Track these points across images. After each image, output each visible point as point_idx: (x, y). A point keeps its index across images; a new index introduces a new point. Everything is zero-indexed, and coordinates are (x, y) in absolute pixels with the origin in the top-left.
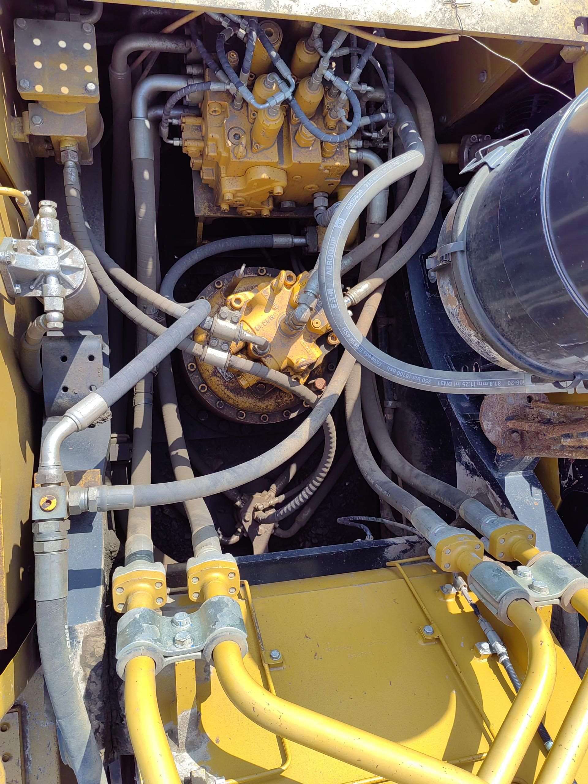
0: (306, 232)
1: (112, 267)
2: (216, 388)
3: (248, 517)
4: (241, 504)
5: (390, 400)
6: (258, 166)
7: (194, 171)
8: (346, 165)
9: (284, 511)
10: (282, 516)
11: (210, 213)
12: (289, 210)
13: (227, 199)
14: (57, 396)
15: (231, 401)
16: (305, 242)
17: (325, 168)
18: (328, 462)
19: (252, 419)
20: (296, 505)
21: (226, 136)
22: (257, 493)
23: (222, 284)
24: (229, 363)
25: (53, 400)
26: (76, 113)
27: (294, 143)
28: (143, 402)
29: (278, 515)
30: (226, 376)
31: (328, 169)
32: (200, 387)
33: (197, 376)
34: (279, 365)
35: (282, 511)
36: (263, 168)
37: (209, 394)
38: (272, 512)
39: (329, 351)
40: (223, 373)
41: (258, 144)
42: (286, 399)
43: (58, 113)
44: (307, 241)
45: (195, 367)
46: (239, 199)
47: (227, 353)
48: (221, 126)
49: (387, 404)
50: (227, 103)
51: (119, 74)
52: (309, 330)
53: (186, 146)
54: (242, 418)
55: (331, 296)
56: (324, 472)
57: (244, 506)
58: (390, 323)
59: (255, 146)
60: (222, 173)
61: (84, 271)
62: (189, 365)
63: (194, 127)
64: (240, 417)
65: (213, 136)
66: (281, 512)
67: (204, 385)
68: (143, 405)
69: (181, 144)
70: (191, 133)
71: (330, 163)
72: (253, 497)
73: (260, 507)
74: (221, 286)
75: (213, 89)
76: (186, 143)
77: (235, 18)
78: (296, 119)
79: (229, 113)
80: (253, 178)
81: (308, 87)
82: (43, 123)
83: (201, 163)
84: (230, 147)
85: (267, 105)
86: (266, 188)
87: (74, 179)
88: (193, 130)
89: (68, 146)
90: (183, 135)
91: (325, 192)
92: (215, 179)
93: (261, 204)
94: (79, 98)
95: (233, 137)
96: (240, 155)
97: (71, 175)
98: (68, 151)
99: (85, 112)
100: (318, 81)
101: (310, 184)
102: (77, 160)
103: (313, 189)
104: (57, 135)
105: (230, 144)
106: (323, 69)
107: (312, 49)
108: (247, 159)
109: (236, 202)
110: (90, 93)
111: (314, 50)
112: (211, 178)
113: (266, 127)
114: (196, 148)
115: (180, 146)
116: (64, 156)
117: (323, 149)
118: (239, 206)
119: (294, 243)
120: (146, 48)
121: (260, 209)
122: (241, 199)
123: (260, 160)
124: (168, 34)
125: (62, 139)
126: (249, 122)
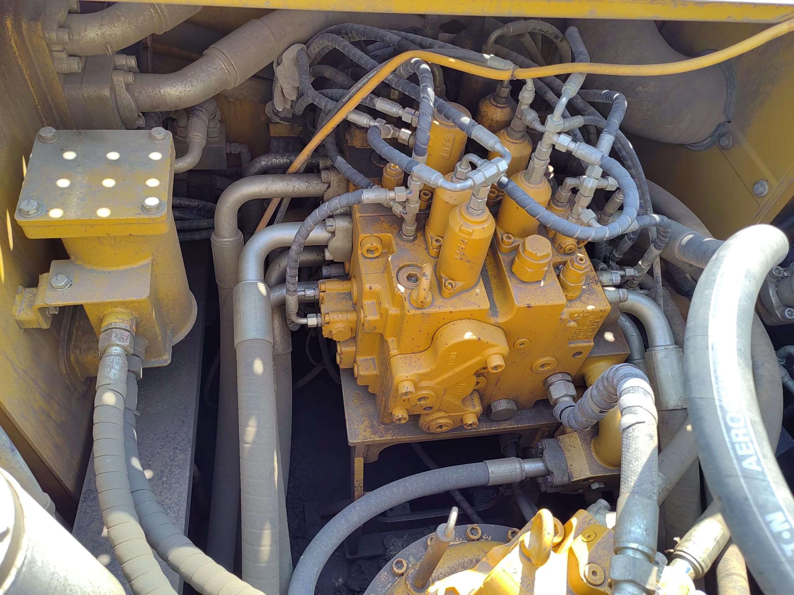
0: (543, 449)
6: (455, 322)
7: (345, 369)
8: (606, 308)
11: (373, 436)
12: (507, 416)
13: (404, 391)
16: (543, 468)
17: (572, 317)
21: (394, 279)
23: (405, 564)
26: (134, 266)
27: (513, 279)
31: (574, 321)
36: (465, 323)
41: (452, 282)
43: (101, 269)
44: (548, 466)
46: (425, 392)
48: (384, 272)
50: (390, 235)
51: (225, 240)
53: (328, 323)
59: (447, 284)
60: (391, 348)
63: (339, 296)
65: (370, 288)
69: (320, 322)
70: (335, 304)
71: (577, 308)
74: (404, 569)
75: (368, 199)
76: (327, 319)
77: (395, 110)
78: (510, 241)
79: (395, 248)
80: (449, 344)
81: (525, 179)
82: (71, 285)
83: (353, 349)
84: (402, 293)
85: (469, 183)
86: (473, 362)
87: (114, 375)
88: (338, 299)
89: (115, 322)
90: (323, 308)
91: (568, 372)
92: (378, 374)
93: (461, 405)
94: (129, 223)
95: (406, 279)
96: (422, 302)
97: (110, 368)
98: (114, 330)
99: (150, 265)
100: (543, 162)
101: (542, 357)
102: (128, 343)
103: (546, 368)
104: (93, 301)
105: (402, 289)
106: (553, 134)
107: (519, 135)
108: (436, 308)
109: (420, 399)
110: (150, 211)
111: (523, 136)
112: (371, 373)
113: (467, 236)
114: (344, 324)
115: (317, 325)
116: (105, 339)
117: (564, 286)
118: (424, 409)
119: (524, 471)
120: (263, 192)
121: (460, 414)
122: (428, 394)
123: (458, 309)
124: (296, 173)
125: (105, 312)
126: (429, 254)
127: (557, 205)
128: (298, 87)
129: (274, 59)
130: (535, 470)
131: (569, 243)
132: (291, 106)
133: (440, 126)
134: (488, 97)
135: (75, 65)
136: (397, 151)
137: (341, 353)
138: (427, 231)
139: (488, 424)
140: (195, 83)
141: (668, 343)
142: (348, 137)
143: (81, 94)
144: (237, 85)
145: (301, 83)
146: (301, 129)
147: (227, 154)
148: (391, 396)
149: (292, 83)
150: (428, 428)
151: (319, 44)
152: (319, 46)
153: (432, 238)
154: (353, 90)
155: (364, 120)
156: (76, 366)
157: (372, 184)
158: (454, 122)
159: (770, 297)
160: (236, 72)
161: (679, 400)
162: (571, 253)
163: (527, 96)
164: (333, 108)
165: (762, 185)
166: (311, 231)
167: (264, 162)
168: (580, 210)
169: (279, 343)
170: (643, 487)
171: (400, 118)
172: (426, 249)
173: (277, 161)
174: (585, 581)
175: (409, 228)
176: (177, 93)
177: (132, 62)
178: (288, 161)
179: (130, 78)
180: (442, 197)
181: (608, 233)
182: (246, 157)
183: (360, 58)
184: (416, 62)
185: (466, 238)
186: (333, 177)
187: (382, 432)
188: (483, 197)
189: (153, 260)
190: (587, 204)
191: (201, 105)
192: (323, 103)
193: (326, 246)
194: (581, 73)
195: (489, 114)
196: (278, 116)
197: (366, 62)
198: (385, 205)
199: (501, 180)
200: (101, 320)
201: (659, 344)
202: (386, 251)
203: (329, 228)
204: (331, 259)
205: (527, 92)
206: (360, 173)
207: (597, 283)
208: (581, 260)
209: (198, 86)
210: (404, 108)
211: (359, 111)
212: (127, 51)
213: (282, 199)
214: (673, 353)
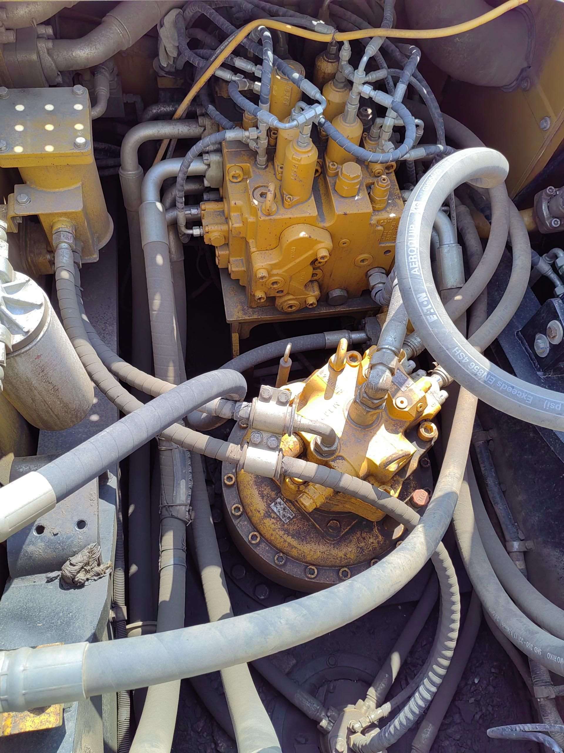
0: (365, 324)
1: (114, 362)
2: (272, 535)
3: (342, 745)
4: (328, 723)
5: (515, 541)
6: (293, 226)
7: (222, 269)
9: (395, 727)
10: (393, 736)
11: (244, 316)
12: (341, 300)
13: (260, 276)
14: (27, 541)
15: (294, 553)
16: (364, 336)
17: (379, 223)
18: (453, 630)
19: (328, 577)
20: (412, 712)
21: (251, 196)
22: (349, 706)
24: (282, 468)
25: (21, 548)
26: (70, 189)
27: (335, 194)
28: (172, 562)
29: (387, 735)
30: (284, 516)
31: (381, 226)
32: (250, 537)
33: (246, 523)
34: (357, 470)
35: (392, 726)
36: (301, 226)
37: (263, 545)
38: (375, 732)
39: (424, 450)
40: (279, 512)
41: (290, 196)
42: (371, 540)
43: (48, 190)
44: (368, 334)
45: (241, 510)
46: (276, 278)
47: (277, 452)
48: (245, 192)
49: (512, 546)
50: (249, 165)
51: (130, 173)
52: (392, 417)
53: (208, 233)
54: (313, 576)
55: (425, 303)
56: (449, 649)
57: (333, 727)
58: (490, 438)
59: (287, 198)
60: (252, 248)
61: (43, 308)
62: (233, 508)
63: (215, 213)
64: (310, 575)
65: (235, 204)
66: (392, 729)
67: (256, 533)
68: (172, 566)
69: (202, 232)
70: (212, 219)
71: (383, 216)
72: (344, 711)
73: (357, 726)
75: (230, 137)
76: (207, 229)
77: (249, 67)
78: (334, 167)
79: (252, 174)
80: (289, 241)
81: (343, 120)
82: (30, 201)
83: (227, 252)
84: (256, 206)
85: (295, 123)
86: (308, 255)
87: (66, 261)
88: (214, 215)
89: (62, 227)
90: (204, 222)
91: (383, 267)
92: (245, 270)
93: (304, 289)
94: (66, 156)
95: (260, 196)
96: (268, 210)
97: (63, 257)
98: (62, 232)
99: (81, 188)
100: (354, 106)
101: (361, 254)
102: (72, 241)
103: (366, 263)
104: (46, 212)
105: (256, 202)
106: (359, 84)
107: (342, 85)
108: (279, 215)
109: (273, 283)
110: (80, 147)
111: (345, 86)
112: (240, 269)
113: (297, 162)
114: (219, 233)
115: (200, 235)
116: (56, 238)
117: (372, 200)
118: (277, 292)
119: (351, 338)
120: (156, 134)
121: (303, 297)
122: (279, 280)
123: (295, 216)
124: (180, 119)
125: (54, 221)
126: (277, 179)
127: (371, 140)
128: (178, 46)
129: (157, 22)
130: (360, 338)
131: (378, 168)
132: (174, 61)
133: (282, 80)
134: (322, 53)
135: (11, 37)
136: (247, 101)
137: (219, 256)
138: (275, 161)
139: (327, 308)
140: (98, 46)
141: (452, 242)
142: (217, 89)
143: (16, 59)
144: (131, 46)
145: (179, 43)
146: (182, 81)
147: (124, 103)
148: (253, 282)
149: (173, 43)
150: (282, 308)
151: (192, 9)
152: (193, 11)
153: (278, 166)
154: (218, 51)
155: (227, 75)
156: (32, 265)
157: (234, 126)
158: (288, 77)
159: (542, 211)
160: (128, 34)
161: (455, 282)
162: (378, 175)
163: (345, 54)
164: (204, 67)
165: (546, 121)
166: (191, 162)
167: (155, 110)
168: (383, 143)
169: (174, 253)
170: (398, 316)
171: (254, 73)
172: (274, 174)
173: (165, 109)
174: (365, 377)
175: (262, 159)
176: (85, 55)
177: (50, 31)
178: (173, 109)
179: (50, 44)
180: (283, 135)
181: (391, 156)
182: (139, 105)
183: (222, 25)
184: (262, 29)
185: (296, 164)
186: (207, 122)
187: (250, 314)
188: (306, 133)
189: (83, 184)
190: (387, 139)
191: (103, 64)
192: (197, 62)
193: (205, 176)
194: (380, 37)
195: (322, 67)
196: (164, 71)
197: (226, 28)
198: (244, 142)
199: (320, 121)
200: (52, 227)
201: (446, 243)
202: (247, 177)
203: (205, 161)
204: (209, 186)
205: (345, 51)
206: (227, 118)
207: (399, 199)
208: (384, 180)
209: (100, 49)
210: (256, 65)
211: (223, 68)
212: (47, 23)
213: (171, 140)
214: (455, 248)
